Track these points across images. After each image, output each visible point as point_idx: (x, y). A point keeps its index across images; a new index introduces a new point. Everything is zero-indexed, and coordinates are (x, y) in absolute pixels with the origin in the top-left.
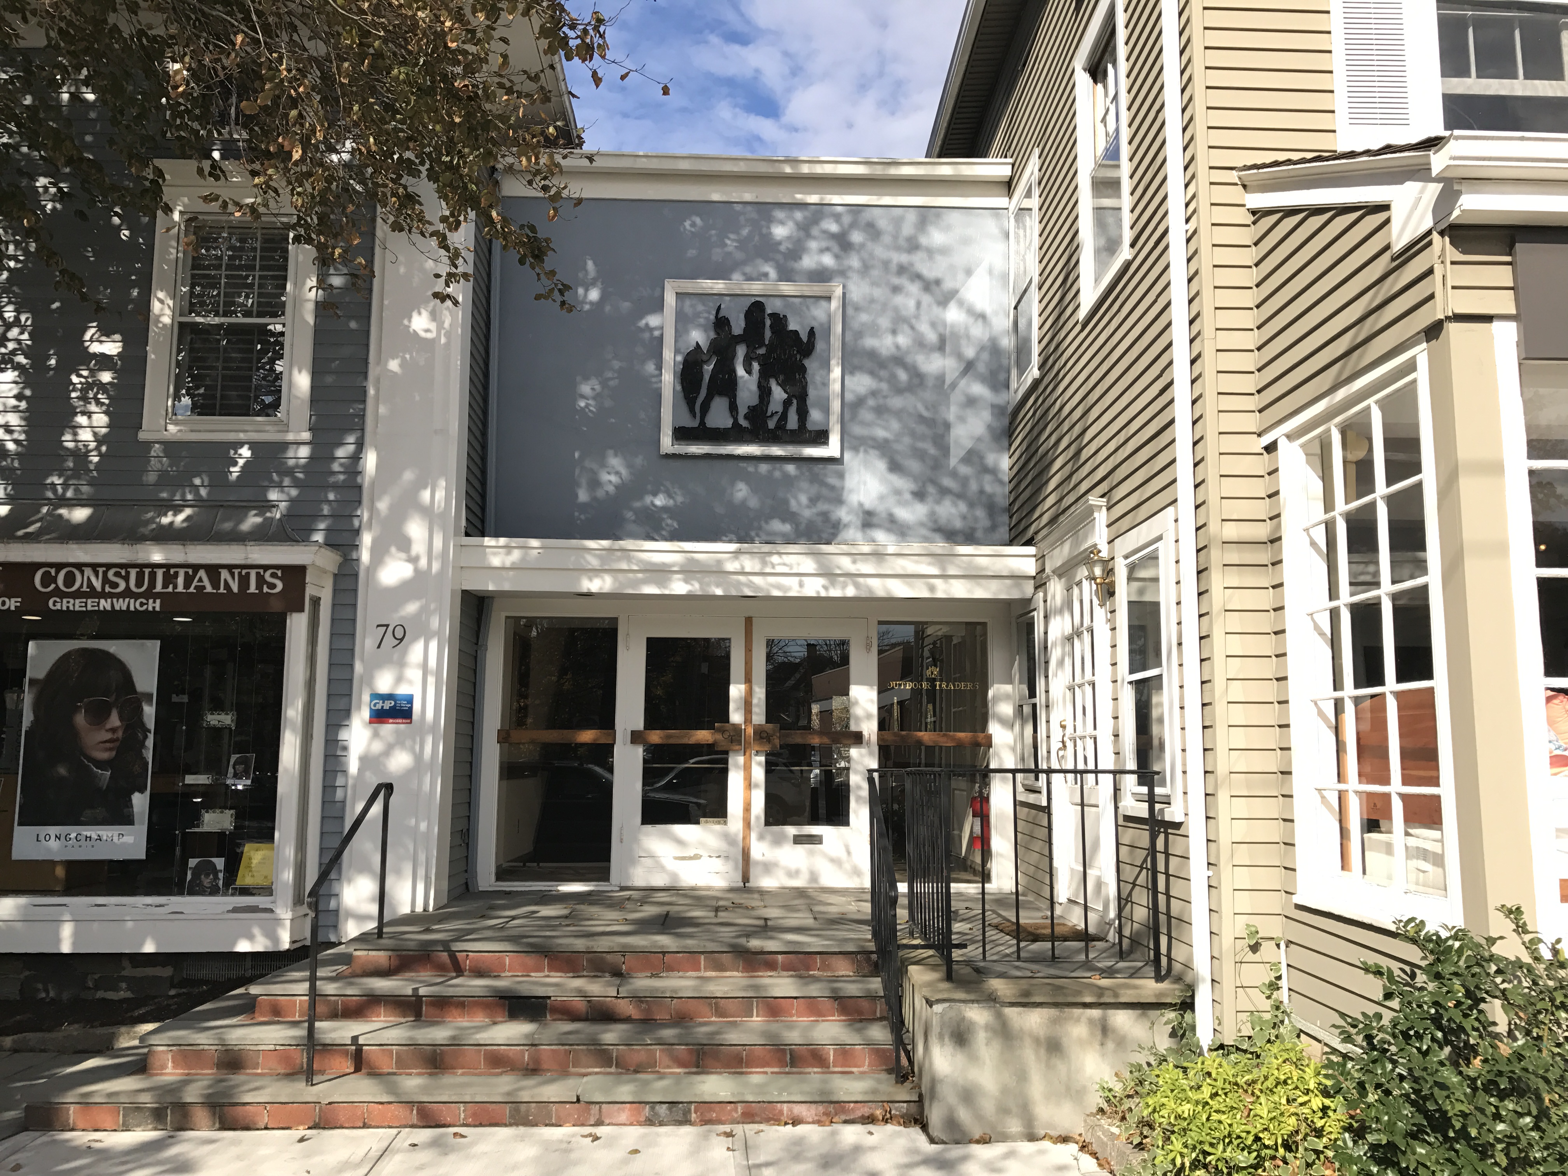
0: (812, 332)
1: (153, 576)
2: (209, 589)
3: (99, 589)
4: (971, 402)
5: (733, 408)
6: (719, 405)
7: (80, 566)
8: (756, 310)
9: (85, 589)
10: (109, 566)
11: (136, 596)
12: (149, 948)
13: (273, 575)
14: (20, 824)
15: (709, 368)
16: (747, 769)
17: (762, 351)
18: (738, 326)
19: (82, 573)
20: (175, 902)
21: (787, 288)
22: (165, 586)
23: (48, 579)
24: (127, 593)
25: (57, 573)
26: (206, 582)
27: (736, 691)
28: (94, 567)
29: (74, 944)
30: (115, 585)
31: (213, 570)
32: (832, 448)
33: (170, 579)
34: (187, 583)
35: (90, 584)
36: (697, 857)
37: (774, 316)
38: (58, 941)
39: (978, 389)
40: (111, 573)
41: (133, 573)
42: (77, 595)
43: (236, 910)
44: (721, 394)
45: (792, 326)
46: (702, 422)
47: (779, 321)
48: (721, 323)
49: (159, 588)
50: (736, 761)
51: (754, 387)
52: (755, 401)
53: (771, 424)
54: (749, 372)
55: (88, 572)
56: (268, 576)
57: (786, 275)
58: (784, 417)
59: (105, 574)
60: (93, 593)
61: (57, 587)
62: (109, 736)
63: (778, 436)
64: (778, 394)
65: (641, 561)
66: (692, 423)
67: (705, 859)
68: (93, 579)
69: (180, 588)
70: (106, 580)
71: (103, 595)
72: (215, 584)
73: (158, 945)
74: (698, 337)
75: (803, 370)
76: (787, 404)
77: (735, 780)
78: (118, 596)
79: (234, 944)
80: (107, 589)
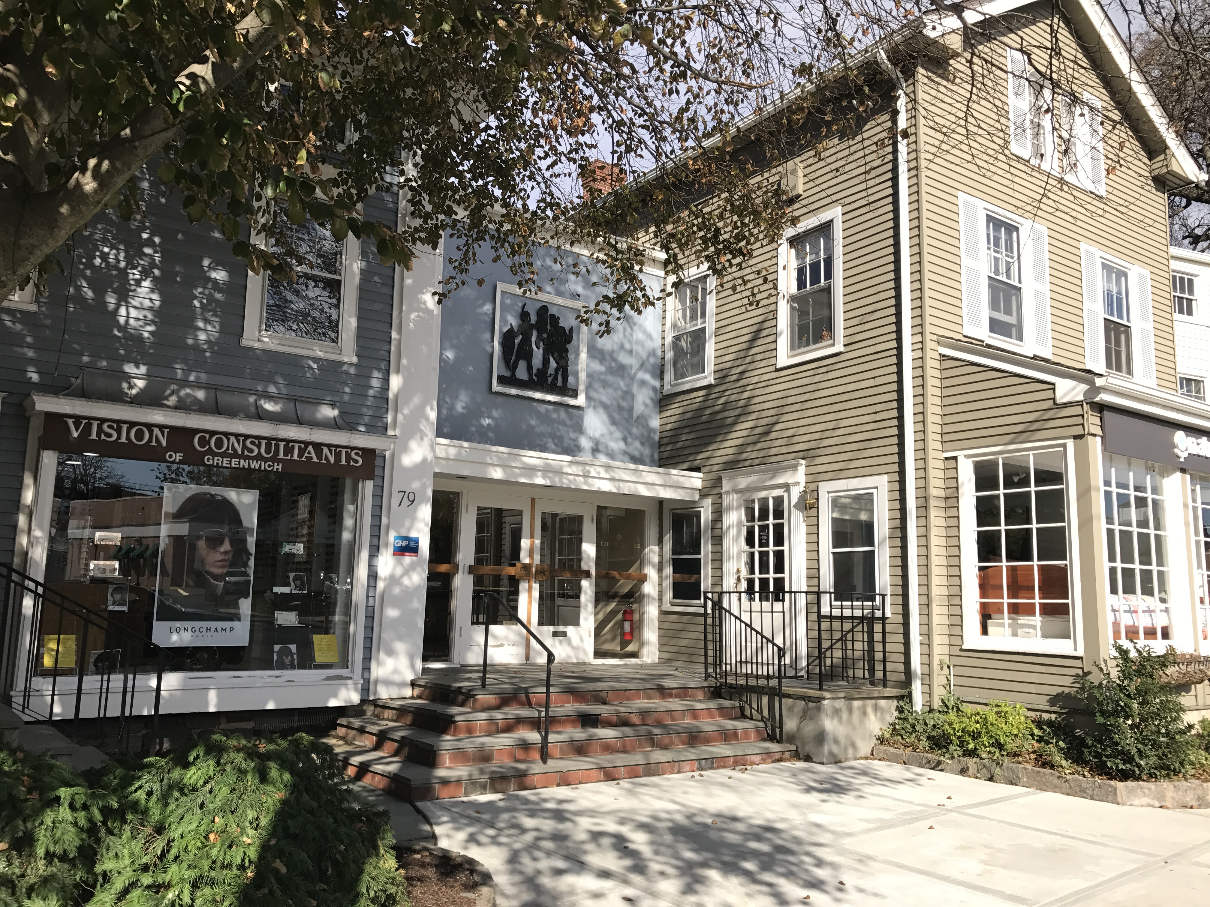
0: (571, 330)
1: (277, 447)
2: (315, 459)
3: (240, 452)
4: (643, 383)
5: (530, 368)
6: (522, 364)
7: (227, 434)
8: (543, 310)
9: (230, 451)
10: (247, 437)
11: (266, 460)
12: (271, 706)
13: (356, 454)
14: (157, 620)
15: (517, 341)
16: (530, 590)
17: (545, 336)
18: (533, 319)
19: (228, 440)
20: (288, 674)
21: (560, 301)
22: (285, 454)
23: (203, 442)
24: (259, 457)
25: (210, 438)
26: (313, 455)
27: (525, 543)
28: (237, 436)
29: (218, 705)
30: (252, 451)
31: (318, 447)
32: (581, 400)
33: (289, 450)
34: (301, 455)
35: (234, 449)
36: (501, 645)
37: (553, 316)
38: (207, 704)
39: (648, 377)
40: (248, 442)
41: (264, 442)
42: (224, 455)
43: (328, 678)
44: (523, 359)
45: (561, 324)
46: (513, 374)
47: (555, 319)
48: (524, 315)
49: (281, 456)
50: (523, 586)
51: (541, 357)
52: (540, 367)
53: (550, 380)
54: (538, 348)
55: (233, 439)
56: (353, 455)
57: (559, 294)
58: (556, 378)
59: (244, 441)
60: (235, 455)
61: (210, 448)
62: (222, 557)
63: (552, 389)
64: (553, 364)
65: (524, 463)
66: (508, 374)
67: (506, 647)
68: (236, 445)
69: (295, 457)
70: (244, 447)
71: (242, 457)
72: (319, 457)
73: (276, 703)
74: (513, 321)
75: (567, 351)
76: (557, 370)
77: (523, 598)
78: (253, 458)
79: (327, 701)
80: (246, 453)
